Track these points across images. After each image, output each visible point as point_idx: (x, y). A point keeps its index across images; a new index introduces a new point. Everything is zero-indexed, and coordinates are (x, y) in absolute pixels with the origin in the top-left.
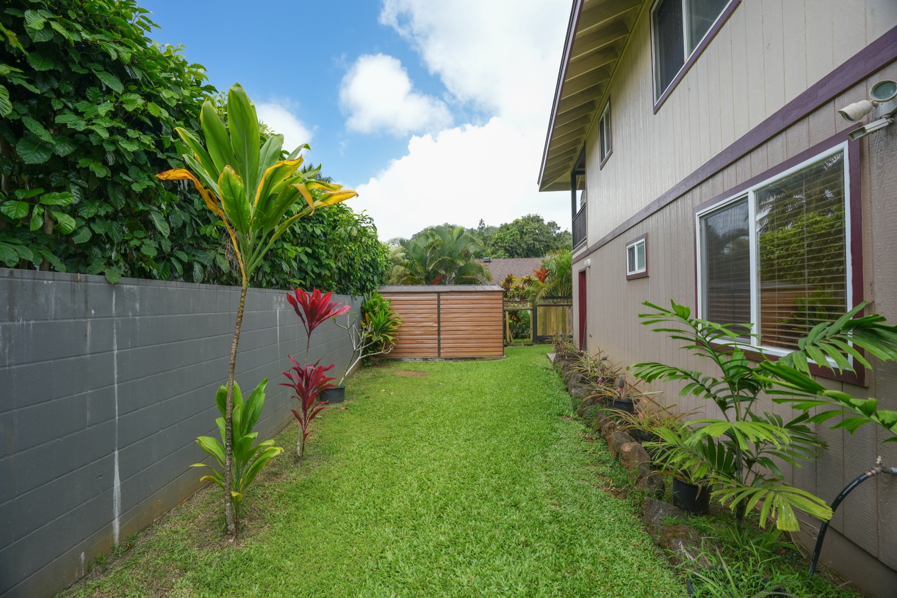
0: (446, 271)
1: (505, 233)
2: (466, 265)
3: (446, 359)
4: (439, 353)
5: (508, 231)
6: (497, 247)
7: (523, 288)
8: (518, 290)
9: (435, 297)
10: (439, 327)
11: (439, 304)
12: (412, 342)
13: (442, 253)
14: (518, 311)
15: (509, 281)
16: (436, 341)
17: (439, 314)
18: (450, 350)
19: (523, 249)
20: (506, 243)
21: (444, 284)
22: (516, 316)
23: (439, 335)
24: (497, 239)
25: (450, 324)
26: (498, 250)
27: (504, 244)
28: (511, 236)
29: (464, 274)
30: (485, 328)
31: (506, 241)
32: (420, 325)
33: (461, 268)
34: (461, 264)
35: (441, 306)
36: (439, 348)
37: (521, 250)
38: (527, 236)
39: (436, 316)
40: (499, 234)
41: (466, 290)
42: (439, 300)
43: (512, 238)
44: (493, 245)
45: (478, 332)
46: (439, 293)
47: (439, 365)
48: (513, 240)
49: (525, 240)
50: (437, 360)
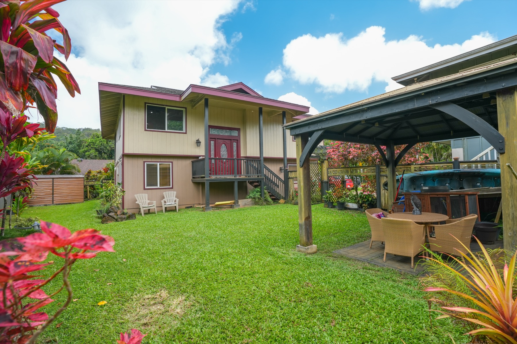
0: (55, 168)
1: (96, 139)
2: (66, 166)
3: (56, 204)
4: (53, 202)
5: (98, 139)
6: (90, 148)
7: (97, 176)
8: (94, 176)
9: (51, 180)
10: (53, 192)
11: (53, 183)
12: (39, 198)
13: (53, 160)
14: (94, 185)
15: (89, 172)
16: (52, 198)
17: (53, 187)
18: (58, 201)
19: (108, 150)
20: (97, 146)
21: (55, 174)
22: (93, 187)
23: (53, 195)
24: (90, 143)
25: (59, 190)
26: (91, 150)
27: (95, 146)
28: (100, 142)
29: (65, 170)
30: (76, 191)
31: (96, 144)
32: (43, 191)
33: (63, 167)
34: (64, 165)
35: (54, 184)
36: (53, 200)
37: (107, 150)
38: (111, 143)
39: (52, 187)
40: (92, 140)
41: (67, 177)
42: (53, 181)
43: (100, 143)
44: (87, 146)
45: (72, 193)
46: (53, 178)
47: (53, 207)
48: (101, 144)
49: (109, 145)
50: (52, 205)
